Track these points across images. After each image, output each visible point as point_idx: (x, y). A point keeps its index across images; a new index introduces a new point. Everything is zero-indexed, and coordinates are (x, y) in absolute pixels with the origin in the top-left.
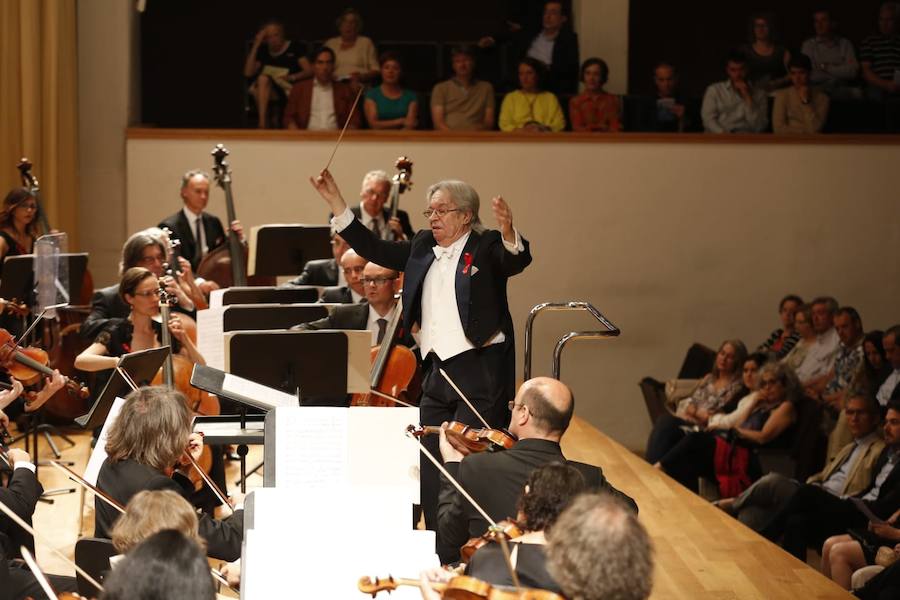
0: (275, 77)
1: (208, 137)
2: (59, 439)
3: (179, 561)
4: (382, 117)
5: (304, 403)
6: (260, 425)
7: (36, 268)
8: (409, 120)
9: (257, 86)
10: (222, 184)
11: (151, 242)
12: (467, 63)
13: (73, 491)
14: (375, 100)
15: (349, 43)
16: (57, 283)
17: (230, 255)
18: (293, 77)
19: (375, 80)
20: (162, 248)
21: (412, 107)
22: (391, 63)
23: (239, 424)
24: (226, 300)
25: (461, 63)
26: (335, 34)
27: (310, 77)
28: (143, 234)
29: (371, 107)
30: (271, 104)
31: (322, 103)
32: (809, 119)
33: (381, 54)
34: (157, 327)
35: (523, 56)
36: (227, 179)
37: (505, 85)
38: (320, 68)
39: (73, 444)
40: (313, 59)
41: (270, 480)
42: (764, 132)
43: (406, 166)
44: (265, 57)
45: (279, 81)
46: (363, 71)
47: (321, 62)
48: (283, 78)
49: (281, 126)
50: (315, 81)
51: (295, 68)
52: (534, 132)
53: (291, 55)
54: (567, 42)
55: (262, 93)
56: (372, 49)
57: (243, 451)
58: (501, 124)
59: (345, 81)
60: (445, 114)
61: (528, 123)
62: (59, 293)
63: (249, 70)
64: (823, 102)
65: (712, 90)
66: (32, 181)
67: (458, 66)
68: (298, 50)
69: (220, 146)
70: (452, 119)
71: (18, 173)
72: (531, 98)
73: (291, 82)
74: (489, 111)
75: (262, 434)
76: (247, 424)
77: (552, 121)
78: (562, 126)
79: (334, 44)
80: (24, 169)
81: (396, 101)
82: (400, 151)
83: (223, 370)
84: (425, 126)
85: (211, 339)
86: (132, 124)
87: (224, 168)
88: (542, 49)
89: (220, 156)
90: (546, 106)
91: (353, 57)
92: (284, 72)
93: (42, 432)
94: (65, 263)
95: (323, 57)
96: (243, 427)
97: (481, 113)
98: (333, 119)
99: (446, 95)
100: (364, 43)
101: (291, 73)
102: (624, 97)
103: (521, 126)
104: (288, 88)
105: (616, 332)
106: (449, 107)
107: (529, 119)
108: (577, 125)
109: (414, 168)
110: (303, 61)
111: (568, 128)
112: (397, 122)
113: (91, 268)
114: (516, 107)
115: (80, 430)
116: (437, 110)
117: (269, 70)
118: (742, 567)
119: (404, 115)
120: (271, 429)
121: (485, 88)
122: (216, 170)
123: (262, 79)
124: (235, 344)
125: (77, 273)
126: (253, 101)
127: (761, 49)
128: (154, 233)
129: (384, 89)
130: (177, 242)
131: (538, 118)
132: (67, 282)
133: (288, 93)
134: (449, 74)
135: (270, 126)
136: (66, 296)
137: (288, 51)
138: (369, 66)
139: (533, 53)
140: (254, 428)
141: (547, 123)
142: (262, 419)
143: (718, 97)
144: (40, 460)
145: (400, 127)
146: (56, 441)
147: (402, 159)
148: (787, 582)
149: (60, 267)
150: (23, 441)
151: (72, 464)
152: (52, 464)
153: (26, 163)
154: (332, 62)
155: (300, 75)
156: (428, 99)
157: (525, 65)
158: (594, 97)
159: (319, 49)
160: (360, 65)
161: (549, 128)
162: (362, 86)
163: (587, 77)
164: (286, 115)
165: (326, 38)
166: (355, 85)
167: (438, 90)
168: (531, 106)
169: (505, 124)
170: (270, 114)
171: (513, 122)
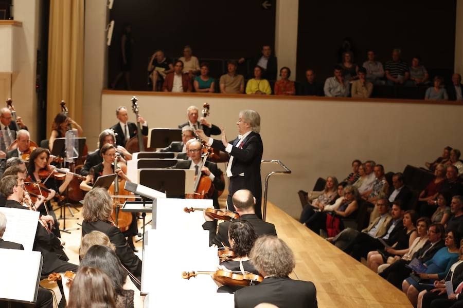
0: (160, 71)
4: (200, 88)
6: (151, 205)
7: (66, 143)
8: (211, 89)
9: (152, 75)
13: (78, 229)
14: (198, 81)
15: (188, 59)
16: (74, 149)
18: (167, 72)
19: (198, 73)
21: (212, 84)
22: (204, 67)
23: (143, 205)
24: (139, 157)
26: (183, 56)
27: (173, 72)
29: (196, 84)
30: (158, 82)
31: (178, 82)
32: (366, 92)
33: (201, 64)
35: (256, 65)
36: (137, 110)
37: (248, 76)
38: (177, 68)
40: (174, 65)
41: (154, 226)
42: (348, 96)
43: (207, 107)
44: (156, 63)
45: (161, 73)
46: (194, 70)
47: (177, 66)
48: (163, 72)
49: (161, 90)
50: (175, 73)
51: (167, 68)
52: (259, 94)
53: (166, 63)
54: (273, 61)
55: (154, 77)
56: (197, 62)
57: (144, 215)
59: (187, 74)
60: (225, 87)
62: (75, 153)
63: (150, 68)
64: (370, 86)
65: (328, 80)
66: (65, 110)
68: (169, 61)
69: (135, 97)
70: (228, 89)
71: (60, 106)
72: (258, 81)
73: (166, 73)
74: (242, 86)
75: (151, 209)
76: (146, 205)
77: (266, 91)
78: (270, 93)
79: (182, 59)
80: (63, 105)
81: (207, 82)
83: (137, 183)
84: (217, 91)
85: (132, 171)
86: (104, 88)
87: (136, 105)
88: (263, 63)
89: (134, 101)
90: (264, 85)
91: (190, 64)
92: (163, 69)
93: (67, 206)
94: (77, 141)
95: (179, 64)
96: (144, 206)
97: (239, 87)
98: (182, 88)
99: (225, 80)
100: (194, 59)
101: (165, 70)
102: (295, 82)
103: (254, 92)
104: (164, 76)
105: (289, 172)
106: (226, 85)
107: (257, 90)
108: (276, 92)
110: (171, 66)
111: (273, 93)
112: (207, 90)
113: (87, 143)
114: (252, 85)
116: (222, 86)
117: (157, 68)
118: (336, 264)
119: (209, 87)
120: (155, 207)
121: (241, 77)
122: (133, 107)
123: (155, 72)
124: (142, 174)
125: (82, 145)
126: (151, 81)
127: (347, 65)
129: (201, 77)
131: (261, 89)
132: (78, 149)
133: (164, 78)
134: (226, 72)
135: (157, 90)
136: (77, 153)
137: (164, 62)
138: (196, 68)
139: (259, 64)
140: (148, 206)
141: (264, 91)
142: (151, 203)
144: (66, 217)
145: (208, 92)
146: (72, 210)
147: (205, 104)
148: (353, 269)
149: (75, 143)
150: (60, 210)
151: (78, 219)
152: (71, 219)
153: (63, 103)
154: (182, 66)
155: (169, 71)
156: (219, 81)
157: (257, 69)
158: (285, 82)
159: (177, 61)
160: (193, 67)
161: (265, 93)
162: (193, 75)
163: (282, 74)
164: (164, 86)
165: (180, 57)
166: (191, 75)
167: (222, 78)
168: (258, 85)
169: (248, 91)
170: (157, 85)
171: (251, 91)
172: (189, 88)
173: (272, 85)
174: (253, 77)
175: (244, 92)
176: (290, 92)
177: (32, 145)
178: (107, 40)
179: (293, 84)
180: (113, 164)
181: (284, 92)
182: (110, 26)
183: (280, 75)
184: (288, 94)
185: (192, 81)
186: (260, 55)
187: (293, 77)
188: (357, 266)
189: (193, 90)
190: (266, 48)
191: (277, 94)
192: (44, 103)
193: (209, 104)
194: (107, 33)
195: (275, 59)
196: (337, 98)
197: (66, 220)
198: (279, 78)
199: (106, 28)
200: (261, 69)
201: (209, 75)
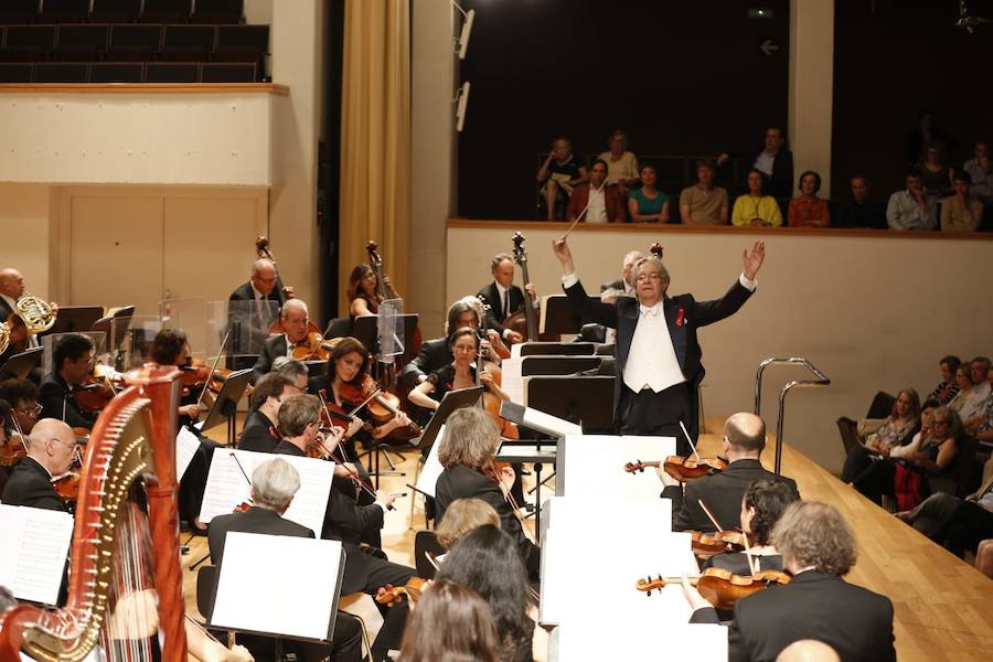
0: (560, 182)
1: (510, 227)
2: (394, 455)
3: (496, 548)
4: (641, 212)
5: (586, 432)
6: (554, 448)
7: (379, 325)
8: (663, 216)
9: (546, 188)
10: (520, 262)
11: (466, 308)
12: (709, 173)
13: (404, 495)
14: (637, 199)
15: (617, 157)
16: (395, 336)
17: (526, 317)
18: (574, 182)
19: (638, 184)
20: (475, 314)
21: (665, 205)
22: (647, 170)
23: (535, 447)
24: (524, 352)
25: (704, 173)
26: (607, 149)
27: (587, 183)
28: (461, 302)
29: (634, 205)
30: (557, 202)
31: (596, 202)
32: (968, 220)
33: (641, 164)
34: (473, 372)
35: (751, 168)
36: (524, 259)
37: (737, 189)
38: (595, 175)
39: (404, 459)
40: (590, 169)
41: (560, 490)
42: (934, 230)
43: (658, 251)
45: (563, 185)
46: (628, 178)
47: (596, 171)
48: (566, 182)
49: (565, 219)
50: (591, 185)
51: (576, 175)
52: (758, 226)
53: (573, 165)
54: (784, 159)
55: (550, 194)
56: (635, 162)
57: (538, 468)
58: (733, 221)
59: (614, 186)
60: (690, 212)
61: (755, 220)
62: (396, 344)
63: (540, 177)
64: (977, 207)
65: (895, 197)
66: (376, 258)
67: (701, 175)
68: (578, 161)
69: (519, 233)
70: (696, 216)
71: (366, 251)
72: (756, 200)
73: (573, 186)
74: (724, 210)
75: (554, 455)
76: (542, 448)
77: (772, 218)
78: (781, 223)
79: (606, 157)
80: (371, 249)
81: (654, 201)
82: (653, 239)
83: (521, 404)
84: (675, 220)
85: (512, 380)
86: (451, 216)
87: (522, 250)
88: (765, 163)
89: (518, 241)
90: (769, 208)
91: (621, 167)
92: (568, 178)
93: (382, 449)
94: (402, 322)
95: (598, 166)
96: (539, 449)
97: (718, 211)
98: (604, 214)
99: (691, 198)
100: (629, 157)
101: (572, 179)
102: (828, 201)
103: (748, 222)
104: (570, 191)
105: (827, 382)
106: (693, 207)
107: (755, 217)
108: (791, 221)
109: (663, 251)
110: (582, 170)
111: (785, 224)
112: (654, 216)
113: (420, 325)
114: (745, 207)
115: (412, 448)
116: (684, 208)
117: (555, 176)
118: (917, 565)
119: (659, 212)
120: (562, 452)
121: (721, 193)
122: (516, 252)
123: (551, 183)
124: (531, 385)
125: (409, 328)
126: (543, 200)
127: (932, 167)
128: (470, 301)
130: (489, 306)
131: (762, 216)
132: (403, 336)
133: (570, 194)
134: (694, 180)
135: (556, 219)
136: (402, 347)
137: (571, 162)
138: (632, 174)
139: (757, 166)
140: (547, 450)
141: (769, 220)
142: (554, 444)
143: (899, 204)
144: (380, 472)
145: (656, 221)
146: (392, 457)
147: (654, 245)
148: (951, 576)
149: (398, 324)
150: (367, 456)
151: (403, 475)
152: (389, 474)
153: (372, 245)
154: (605, 171)
155: (579, 180)
156: (678, 200)
157: (753, 175)
158: (809, 201)
159: (594, 161)
160: (626, 173)
161: (770, 224)
162: (627, 189)
163: (805, 185)
164: (567, 211)
165: (600, 152)
166: (622, 189)
167: (685, 194)
168: (757, 207)
169: (737, 221)
170: (556, 210)
171: (742, 219)
172: (619, 215)
173: (783, 207)
174: (747, 191)
175: (729, 222)
176: (817, 222)
177: (312, 329)
178: (456, 120)
179: (825, 204)
180: (474, 365)
181: (808, 222)
182: (461, 93)
183: (801, 187)
184: (816, 226)
185: (626, 201)
186: (760, 148)
187: (825, 192)
188: (957, 567)
189: (628, 219)
190: (772, 132)
191: (794, 226)
192: (332, 244)
193: (661, 245)
194: (456, 105)
195: (789, 155)
196: (913, 232)
197: (380, 478)
198: (797, 193)
199: (454, 97)
200: (762, 175)
201: (657, 186)
